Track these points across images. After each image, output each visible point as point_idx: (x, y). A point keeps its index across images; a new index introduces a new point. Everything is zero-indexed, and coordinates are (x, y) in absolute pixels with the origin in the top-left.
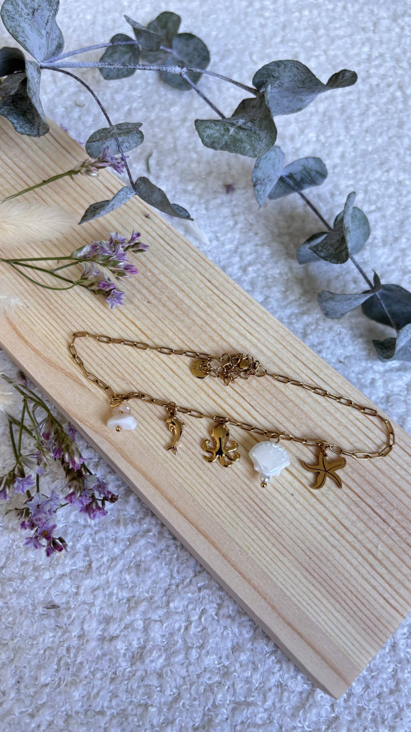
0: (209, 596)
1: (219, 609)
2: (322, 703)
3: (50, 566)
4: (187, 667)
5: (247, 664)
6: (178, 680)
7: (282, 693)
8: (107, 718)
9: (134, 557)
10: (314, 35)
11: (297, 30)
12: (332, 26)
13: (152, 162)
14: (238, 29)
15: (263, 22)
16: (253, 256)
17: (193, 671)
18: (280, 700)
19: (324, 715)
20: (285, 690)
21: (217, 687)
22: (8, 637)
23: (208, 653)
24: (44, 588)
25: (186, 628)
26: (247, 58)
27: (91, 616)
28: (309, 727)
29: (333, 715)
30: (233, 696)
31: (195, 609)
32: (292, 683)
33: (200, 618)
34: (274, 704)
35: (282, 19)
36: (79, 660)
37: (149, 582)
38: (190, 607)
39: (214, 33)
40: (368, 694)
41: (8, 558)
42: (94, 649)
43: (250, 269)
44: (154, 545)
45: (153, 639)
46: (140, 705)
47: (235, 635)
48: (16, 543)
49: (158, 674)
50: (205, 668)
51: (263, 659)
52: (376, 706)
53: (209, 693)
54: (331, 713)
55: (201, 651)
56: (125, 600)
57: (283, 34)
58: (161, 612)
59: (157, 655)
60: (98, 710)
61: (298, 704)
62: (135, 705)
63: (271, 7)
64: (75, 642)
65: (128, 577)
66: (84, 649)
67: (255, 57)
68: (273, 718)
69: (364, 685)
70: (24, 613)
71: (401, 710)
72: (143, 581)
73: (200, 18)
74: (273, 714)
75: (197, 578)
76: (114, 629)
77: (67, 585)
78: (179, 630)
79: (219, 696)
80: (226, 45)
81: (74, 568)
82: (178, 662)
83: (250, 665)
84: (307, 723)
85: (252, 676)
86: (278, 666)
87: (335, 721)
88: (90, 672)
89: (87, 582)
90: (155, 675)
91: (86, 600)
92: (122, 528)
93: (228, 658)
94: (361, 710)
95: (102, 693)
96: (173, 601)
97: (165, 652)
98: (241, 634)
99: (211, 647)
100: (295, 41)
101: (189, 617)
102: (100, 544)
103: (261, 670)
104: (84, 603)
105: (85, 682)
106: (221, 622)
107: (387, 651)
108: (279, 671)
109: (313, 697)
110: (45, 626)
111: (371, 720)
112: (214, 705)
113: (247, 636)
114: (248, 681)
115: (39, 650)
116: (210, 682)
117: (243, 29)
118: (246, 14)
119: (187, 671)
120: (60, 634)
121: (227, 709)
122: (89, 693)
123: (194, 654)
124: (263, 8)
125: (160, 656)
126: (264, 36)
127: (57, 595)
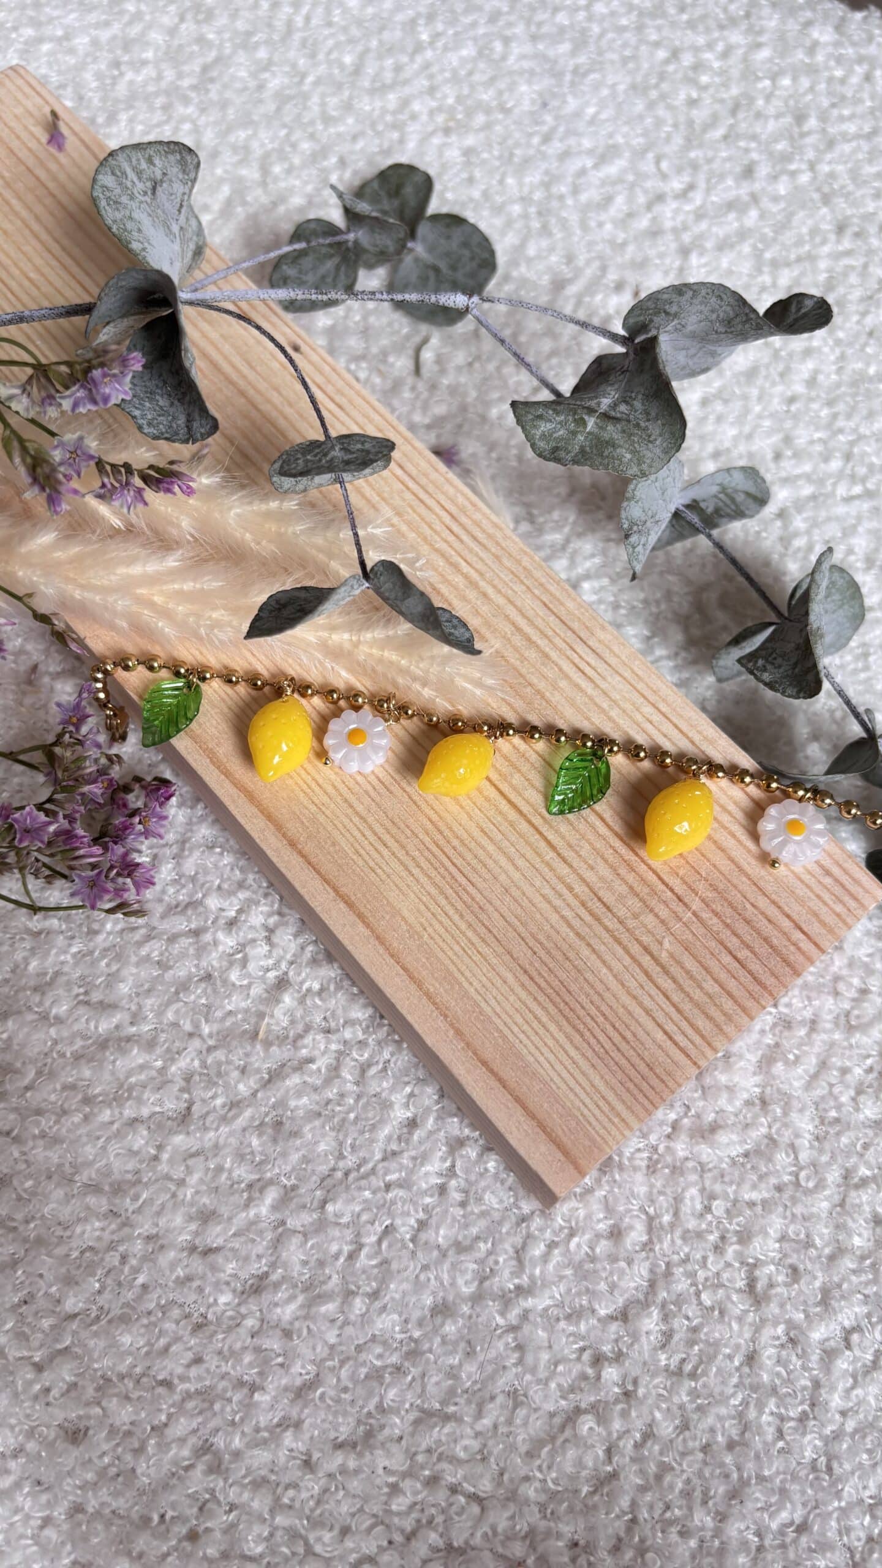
0: (404, 1202)
1: (419, 1230)
2: (590, 1442)
3: (115, 1099)
4: (341, 1328)
5: (456, 1343)
6: (319, 1349)
7: (515, 1408)
8: (177, 1397)
9: (274, 1107)
10: (796, 130)
11: (759, 115)
12: (835, 112)
13: (427, 355)
14: (640, 106)
15: (695, 95)
16: (597, 560)
17: (350, 1337)
18: (509, 1422)
19: (590, 1464)
20: (522, 1403)
21: (391, 1374)
22: (19, 1216)
23: (384, 1308)
24: (98, 1138)
25: (352, 1257)
26: (647, 165)
27: (175, 1204)
28: (555, 1482)
29: (609, 1469)
30: (420, 1397)
31: (373, 1223)
32: (536, 1392)
33: (379, 1242)
34: (495, 1426)
35: (735, 91)
36: (141, 1279)
37: (295, 1157)
38: (365, 1217)
39: (591, 110)
40: (684, 1440)
41: (39, 1073)
42: (173, 1266)
43: (586, 585)
44: (316, 1089)
45: (285, 1266)
46: (240, 1384)
47: (442, 1283)
48: (59, 1047)
49: (284, 1330)
50: (374, 1336)
51: (488, 1339)
52: (697, 1466)
53: (375, 1384)
54: (604, 1464)
55: (371, 1303)
56: (243, 1185)
57: (732, 121)
58: (307, 1218)
59: (286, 1295)
60: (160, 1377)
61: (543, 1435)
62: (230, 1380)
63: (716, 65)
64: (138, 1246)
65: (255, 1142)
66: (154, 1261)
67: (664, 165)
68: (490, 1453)
69: (677, 1422)
70: (55, 1178)
71: (744, 1483)
72: (284, 1155)
73: (568, 77)
74: (491, 1443)
75: (385, 1164)
76: (214, 1234)
77: (139, 1140)
78: (336, 1257)
79: (392, 1394)
80: (611, 136)
81: (158, 1109)
82: (325, 1316)
83: (463, 1345)
84: (554, 1475)
85: (461, 1365)
86: (516, 1355)
87: (610, 1482)
88: (158, 1304)
89: (179, 1139)
90: (278, 1332)
91: (172, 1172)
92: (258, 1047)
93: (420, 1324)
94: (665, 1469)
95: (173, 1348)
96: (334, 1200)
97: (302, 1291)
98: (453, 1284)
99: (393, 1299)
100: (754, 137)
101: (358, 1235)
102: (213, 1072)
103: (481, 1358)
104: (168, 1177)
105: (145, 1321)
106: (420, 1254)
107: (737, 1363)
108: (516, 1365)
109: (574, 1428)
110: (88, 1208)
111: (681, 1492)
112: (381, 1409)
113: (467, 1290)
114: (452, 1373)
115: (71, 1249)
116: (378, 1363)
117: (651, 105)
118: (662, 77)
119: (339, 1335)
120: (113, 1226)
121: (402, 1419)
122: (149, 1343)
123: (359, 1305)
124: (698, 67)
125: (292, 1298)
126: (690, 123)
127: (118, 1154)
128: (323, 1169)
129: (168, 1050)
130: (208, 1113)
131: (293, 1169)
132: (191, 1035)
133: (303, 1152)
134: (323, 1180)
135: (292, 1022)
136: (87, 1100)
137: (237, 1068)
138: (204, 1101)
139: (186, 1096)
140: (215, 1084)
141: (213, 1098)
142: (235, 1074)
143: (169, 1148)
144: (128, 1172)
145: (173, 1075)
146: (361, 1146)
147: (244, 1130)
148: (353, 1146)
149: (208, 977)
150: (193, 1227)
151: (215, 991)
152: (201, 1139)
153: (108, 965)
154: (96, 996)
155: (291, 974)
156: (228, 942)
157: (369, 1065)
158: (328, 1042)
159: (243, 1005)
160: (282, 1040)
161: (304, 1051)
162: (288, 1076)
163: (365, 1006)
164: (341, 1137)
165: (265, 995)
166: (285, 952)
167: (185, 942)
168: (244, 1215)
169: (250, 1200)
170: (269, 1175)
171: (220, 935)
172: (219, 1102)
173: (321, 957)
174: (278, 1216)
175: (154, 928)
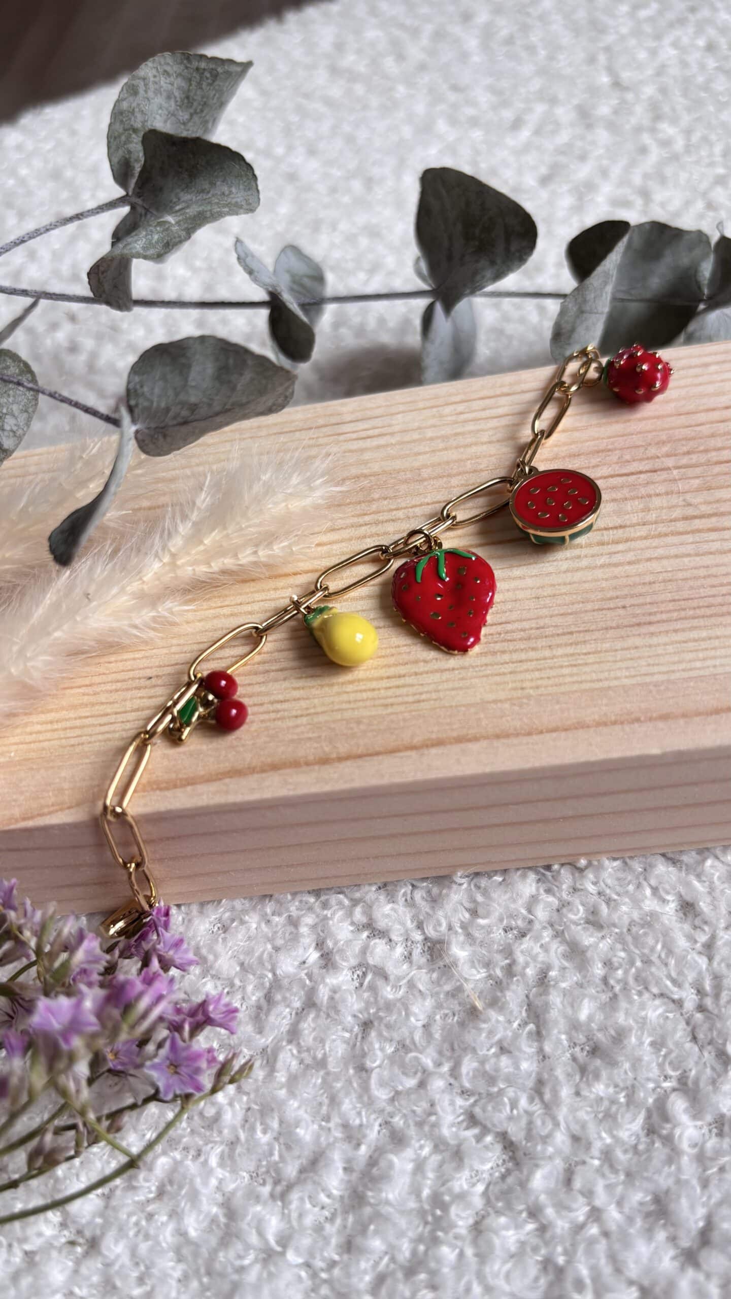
128: (680, 1033)
129: (420, 1124)
130: (530, 1123)
131: (661, 1066)
132: (422, 1084)
133: (648, 1040)
134: (694, 1039)
135: (488, 965)
136: (410, 1271)
137: (496, 1055)
138: (510, 1118)
139: (489, 1139)
140: (501, 1092)
141: (514, 1104)
142: (504, 1061)
143: (543, 1198)
144: (536, 1279)
145: (456, 1135)
146: (680, 973)
147: (578, 1094)
148: (674, 982)
149: (366, 1025)
150: (661, 1235)
151: (389, 1027)
152: (558, 1152)
153: (265, 1132)
154: (291, 1170)
155: (431, 932)
156: (343, 978)
157: (594, 912)
158: (537, 938)
159: (429, 1003)
160: (499, 985)
161: (530, 972)
162: (547, 1006)
163: (524, 876)
164: (655, 990)
165: (435, 975)
166: (403, 924)
167: (307, 1025)
168: (685, 1160)
169: (668, 1140)
170: (651, 1100)
171: (332, 980)
172: (523, 1102)
173: (435, 891)
174: (709, 1118)
175: (264, 1050)
